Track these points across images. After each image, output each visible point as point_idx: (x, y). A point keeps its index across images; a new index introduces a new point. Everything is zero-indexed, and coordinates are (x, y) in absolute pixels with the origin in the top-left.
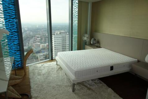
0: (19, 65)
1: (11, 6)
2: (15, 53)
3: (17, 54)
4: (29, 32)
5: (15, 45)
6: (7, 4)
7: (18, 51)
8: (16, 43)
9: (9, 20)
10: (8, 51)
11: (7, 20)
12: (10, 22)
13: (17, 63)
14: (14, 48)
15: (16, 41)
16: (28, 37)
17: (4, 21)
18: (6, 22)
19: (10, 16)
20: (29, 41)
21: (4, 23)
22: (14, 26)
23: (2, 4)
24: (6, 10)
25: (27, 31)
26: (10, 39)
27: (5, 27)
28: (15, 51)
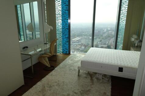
0: (67, 52)
1: (66, 11)
2: (66, 43)
3: (67, 44)
4: (111, 32)
5: (66, 37)
6: (64, 11)
7: (67, 42)
8: (67, 37)
9: (65, 21)
10: (62, 41)
11: (63, 21)
12: (65, 22)
13: (66, 50)
14: (65, 39)
15: (67, 35)
16: (109, 37)
17: (61, 22)
18: (62, 22)
19: (65, 18)
20: (109, 40)
21: (61, 23)
22: (67, 25)
23: (62, 11)
24: (63, 15)
25: (109, 30)
26: (64, 33)
27: (61, 25)
28: (66, 41)
